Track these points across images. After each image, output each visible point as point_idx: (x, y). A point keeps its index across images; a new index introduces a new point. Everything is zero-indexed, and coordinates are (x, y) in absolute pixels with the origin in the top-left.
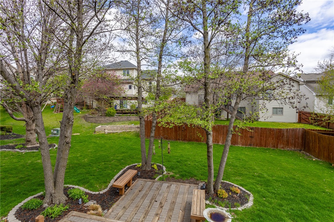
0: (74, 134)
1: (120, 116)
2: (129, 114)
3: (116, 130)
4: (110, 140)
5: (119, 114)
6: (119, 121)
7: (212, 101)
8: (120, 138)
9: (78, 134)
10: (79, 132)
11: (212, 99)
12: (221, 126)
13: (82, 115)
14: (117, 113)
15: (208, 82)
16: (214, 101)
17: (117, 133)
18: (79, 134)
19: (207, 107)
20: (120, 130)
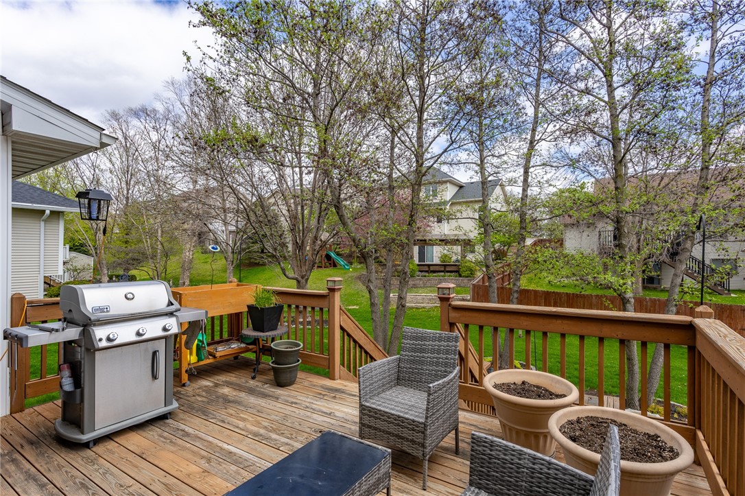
0: (350, 308)
1: (425, 276)
2: (442, 274)
3: (422, 303)
4: (414, 319)
5: (424, 274)
6: (425, 286)
7: (636, 246)
8: (432, 317)
9: (355, 307)
10: (357, 305)
11: (635, 240)
12: (659, 300)
13: (355, 274)
14: (420, 271)
15: (623, 216)
16: (639, 246)
17: (424, 308)
18: (358, 307)
19: (621, 258)
20: (428, 303)
